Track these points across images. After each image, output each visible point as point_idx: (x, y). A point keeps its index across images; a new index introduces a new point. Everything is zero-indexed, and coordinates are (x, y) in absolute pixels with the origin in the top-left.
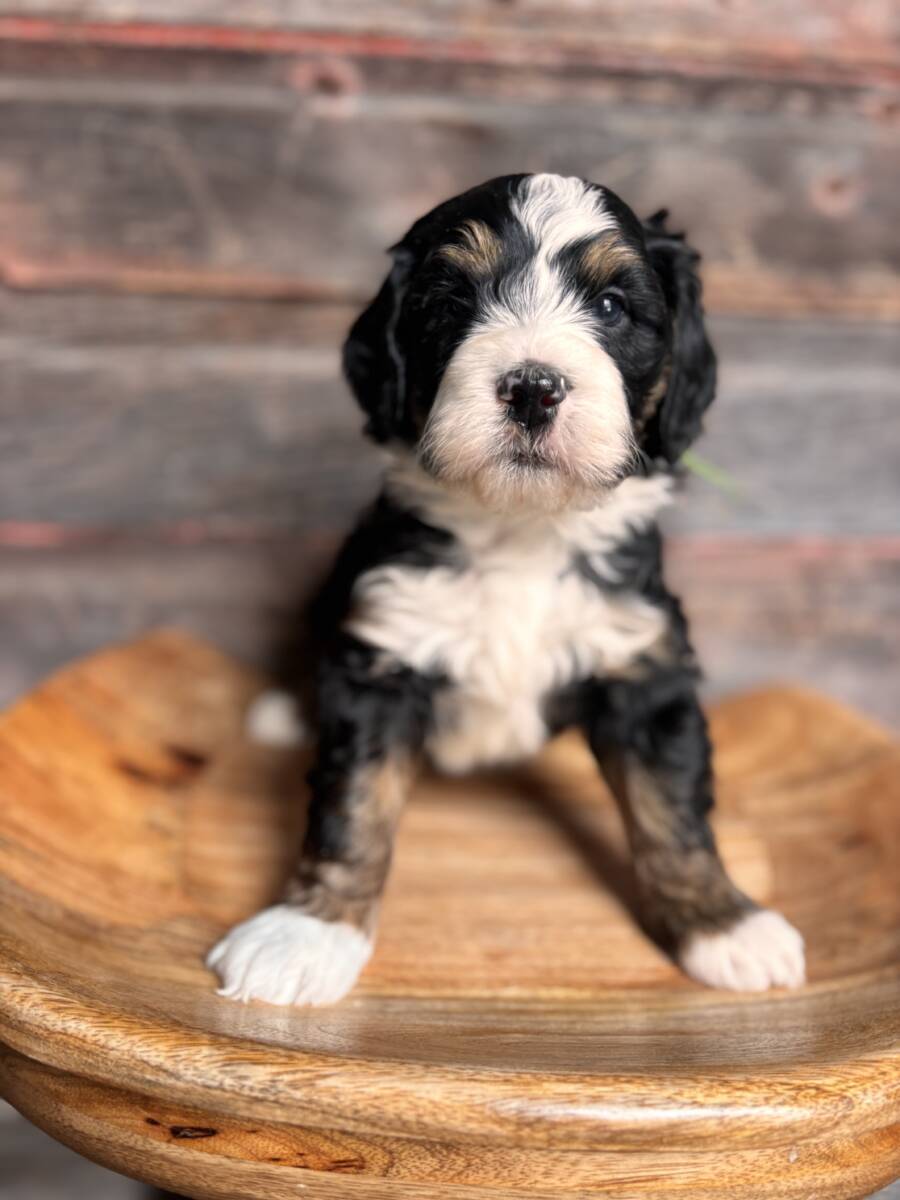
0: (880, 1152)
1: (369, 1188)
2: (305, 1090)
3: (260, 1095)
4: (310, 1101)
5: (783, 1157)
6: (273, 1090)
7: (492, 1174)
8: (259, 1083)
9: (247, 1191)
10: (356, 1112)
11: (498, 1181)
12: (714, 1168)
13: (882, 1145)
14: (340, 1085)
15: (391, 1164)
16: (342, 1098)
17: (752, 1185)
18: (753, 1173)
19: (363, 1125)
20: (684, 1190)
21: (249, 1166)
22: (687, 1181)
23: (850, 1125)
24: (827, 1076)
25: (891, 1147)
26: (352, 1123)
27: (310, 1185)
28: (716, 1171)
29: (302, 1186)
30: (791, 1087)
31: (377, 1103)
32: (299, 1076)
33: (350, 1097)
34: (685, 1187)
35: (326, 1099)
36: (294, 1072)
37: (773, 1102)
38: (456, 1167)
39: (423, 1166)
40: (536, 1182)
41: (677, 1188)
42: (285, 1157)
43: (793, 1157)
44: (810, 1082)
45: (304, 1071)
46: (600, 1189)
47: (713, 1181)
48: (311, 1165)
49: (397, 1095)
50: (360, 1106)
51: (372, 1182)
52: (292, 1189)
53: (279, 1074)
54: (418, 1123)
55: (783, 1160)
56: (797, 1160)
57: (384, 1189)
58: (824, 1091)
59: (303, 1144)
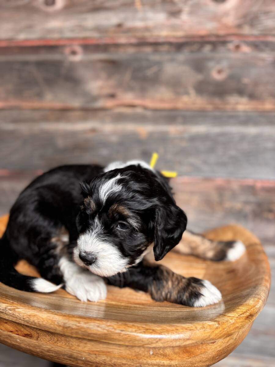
0: (184, 357)
1: (34, 343)
2: (13, 311)
3: (2, 311)
4: (13, 314)
5: (148, 352)
6: (5, 310)
7: (64, 344)
8: (2, 308)
9: (6, 340)
10: (24, 319)
11: (66, 346)
12: (126, 352)
13: (184, 355)
14: (21, 311)
15: (38, 337)
16: (21, 314)
17: (139, 360)
18: (139, 356)
19: (25, 323)
20: (118, 358)
21: (6, 333)
22: (118, 355)
23: (162, 343)
24: (158, 327)
25: (188, 356)
26: (23, 322)
27: (20, 340)
28: (127, 353)
29: (18, 340)
30: (144, 329)
31: (29, 317)
32: (12, 307)
33: (22, 314)
34: (118, 356)
35: (17, 314)
36: (11, 306)
37: (137, 332)
38: (54, 340)
39: (46, 338)
40: (76, 348)
41: (116, 356)
42: (13, 331)
43: (151, 353)
44: (151, 328)
45: (14, 306)
46: (93, 353)
47: (126, 356)
48: (20, 334)
49: (34, 315)
50: (25, 317)
51: (35, 341)
52: (16, 341)
53: (8, 306)
54: (39, 324)
55: (148, 353)
56: (153, 354)
57: (37, 344)
58: (155, 331)
59: (17, 328)
